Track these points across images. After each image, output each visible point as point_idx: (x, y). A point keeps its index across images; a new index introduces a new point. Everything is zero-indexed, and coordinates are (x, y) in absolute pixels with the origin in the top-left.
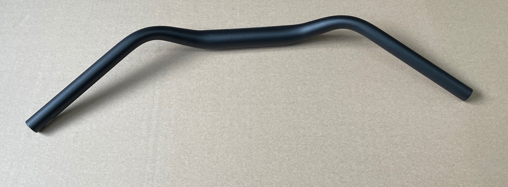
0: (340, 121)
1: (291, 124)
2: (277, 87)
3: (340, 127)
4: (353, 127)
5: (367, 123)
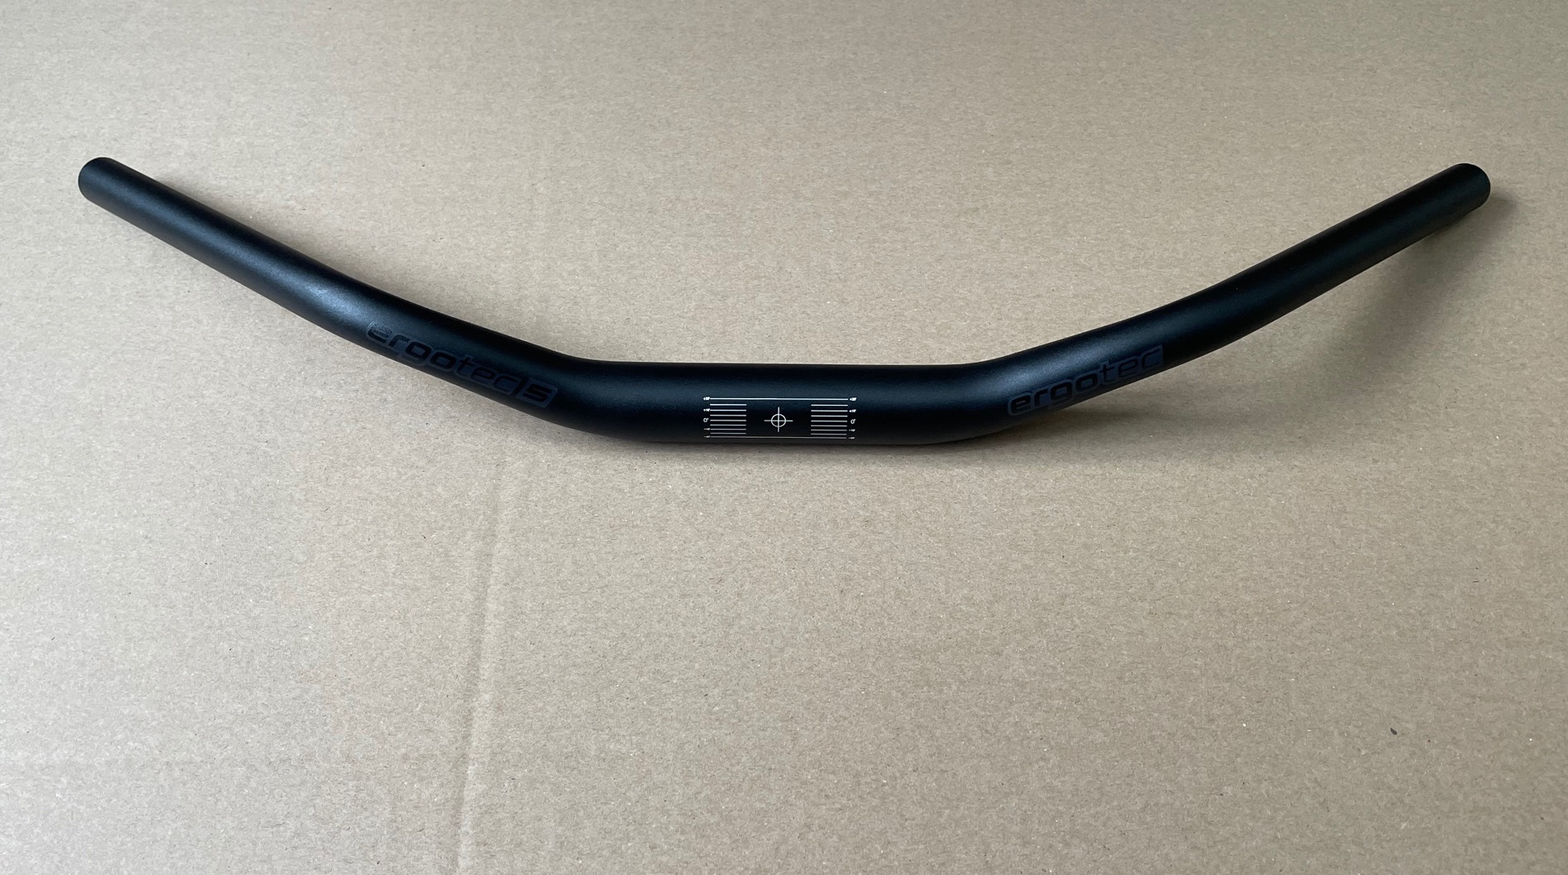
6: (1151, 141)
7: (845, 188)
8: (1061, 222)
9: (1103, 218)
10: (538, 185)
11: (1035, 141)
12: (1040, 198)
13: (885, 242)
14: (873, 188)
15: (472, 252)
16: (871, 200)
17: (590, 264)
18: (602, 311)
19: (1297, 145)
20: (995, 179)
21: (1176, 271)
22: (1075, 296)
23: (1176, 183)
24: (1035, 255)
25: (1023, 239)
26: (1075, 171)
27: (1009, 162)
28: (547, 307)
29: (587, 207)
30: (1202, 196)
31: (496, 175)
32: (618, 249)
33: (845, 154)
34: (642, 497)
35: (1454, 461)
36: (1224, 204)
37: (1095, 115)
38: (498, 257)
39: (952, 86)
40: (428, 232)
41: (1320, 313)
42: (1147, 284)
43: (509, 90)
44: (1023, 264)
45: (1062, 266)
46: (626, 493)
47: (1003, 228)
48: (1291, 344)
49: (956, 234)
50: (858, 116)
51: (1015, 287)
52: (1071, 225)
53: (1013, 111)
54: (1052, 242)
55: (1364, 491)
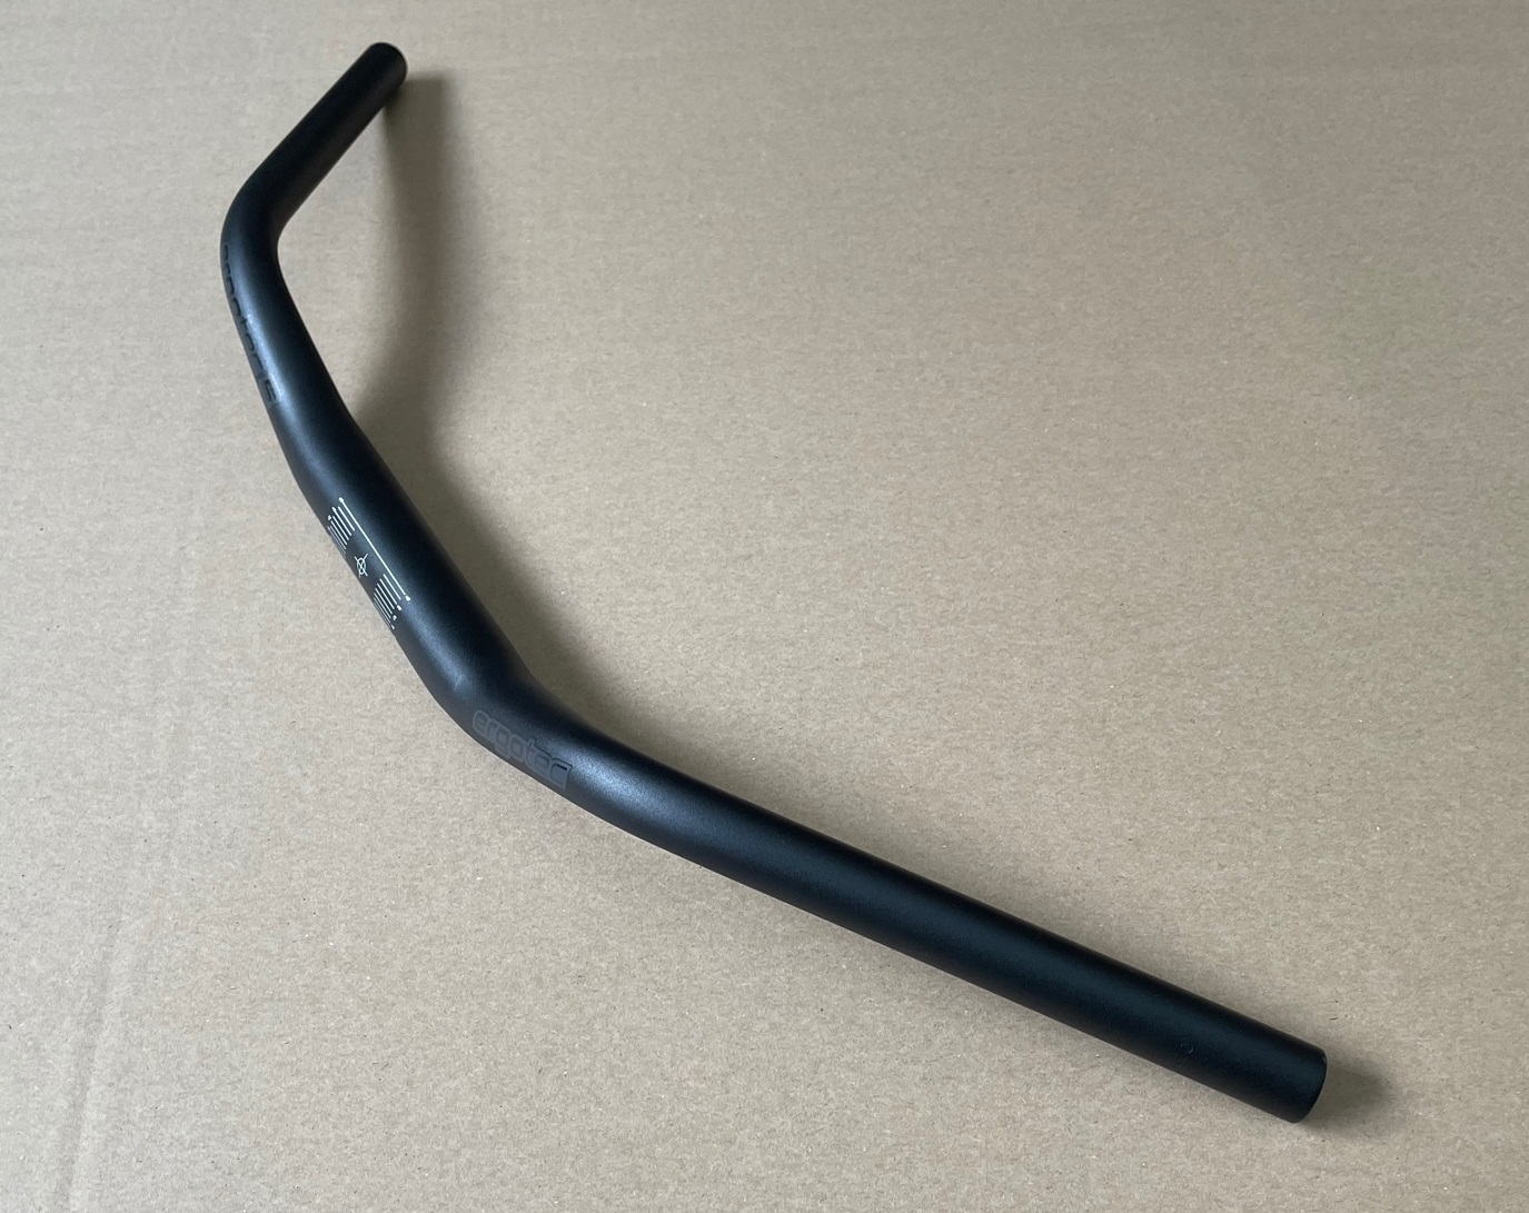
0: (939, 609)
1: (740, 632)
2: (682, 509)
3: (939, 630)
4: (995, 625)
5: (1052, 608)
6: (977, 456)
7: (584, 535)
8: (854, 569)
9: (906, 562)
10: (189, 548)
11: (830, 462)
12: (830, 537)
13: (631, 604)
14: (620, 533)
15: (97, 642)
16: (617, 550)
17: (248, 651)
18: (259, 713)
19: (1160, 453)
20: (775, 516)
21: (993, 627)
22: (865, 666)
23: (1002, 511)
24: (818, 613)
25: (804, 593)
26: (877, 500)
27: (795, 492)
28: (189, 712)
29: (250, 575)
30: (1035, 525)
31: (135, 537)
32: (286, 629)
33: (587, 489)
34: (293, 959)
35: (1320, 861)
36: (1061, 537)
37: (908, 425)
38: (130, 647)
39: (729, 392)
40: (42, 619)
41: (1168, 674)
42: (955, 646)
43: (159, 421)
44: (803, 626)
45: (850, 627)
46: (272, 956)
47: (781, 580)
48: (1129, 718)
49: (721, 590)
50: (607, 439)
51: (790, 657)
52: (865, 572)
53: (805, 423)
54: (841, 595)
55: (1204, 907)
